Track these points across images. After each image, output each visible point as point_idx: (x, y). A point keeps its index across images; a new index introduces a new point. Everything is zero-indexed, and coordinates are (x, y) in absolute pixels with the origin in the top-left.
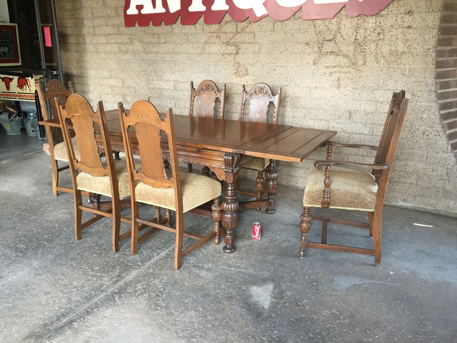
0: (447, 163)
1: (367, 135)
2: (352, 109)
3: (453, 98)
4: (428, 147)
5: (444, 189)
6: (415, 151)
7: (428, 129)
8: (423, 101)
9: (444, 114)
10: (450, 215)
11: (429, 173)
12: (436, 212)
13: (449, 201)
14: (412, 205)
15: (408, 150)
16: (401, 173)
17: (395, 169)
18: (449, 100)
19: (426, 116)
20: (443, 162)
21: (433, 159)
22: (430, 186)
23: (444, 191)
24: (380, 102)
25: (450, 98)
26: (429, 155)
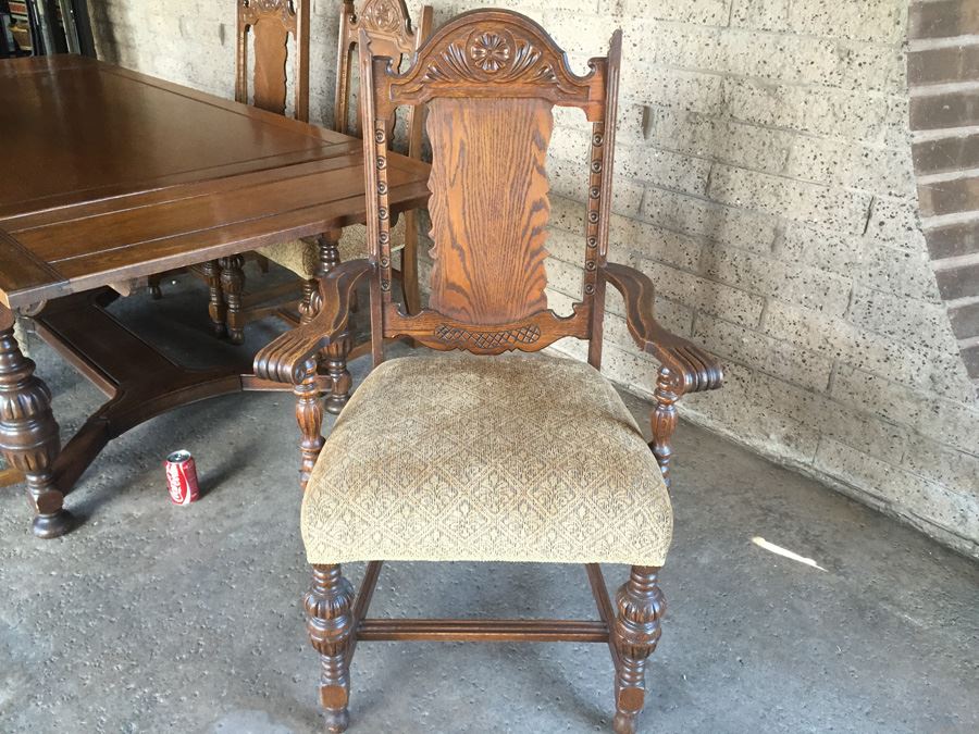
0: (936, 342)
1: (692, 196)
2: (653, 99)
3: (965, 78)
4: (874, 271)
5: (917, 433)
6: (833, 275)
7: (885, 198)
8: (875, 82)
9: (926, 145)
10: (927, 528)
11: (873, 365)
12: (882, 505)
13: (928, 477)
14: (808, 460)
15: (810, 271)
16: (785, 346)
17: (766, 327)
18: (952, 87)
19: (883, 146)
20: (926, 335)
21: (888, 318)
22: (871, 410)
23: (914, 439)
24: (735, 77)
25: (954, 78)
26: (878, 299)
